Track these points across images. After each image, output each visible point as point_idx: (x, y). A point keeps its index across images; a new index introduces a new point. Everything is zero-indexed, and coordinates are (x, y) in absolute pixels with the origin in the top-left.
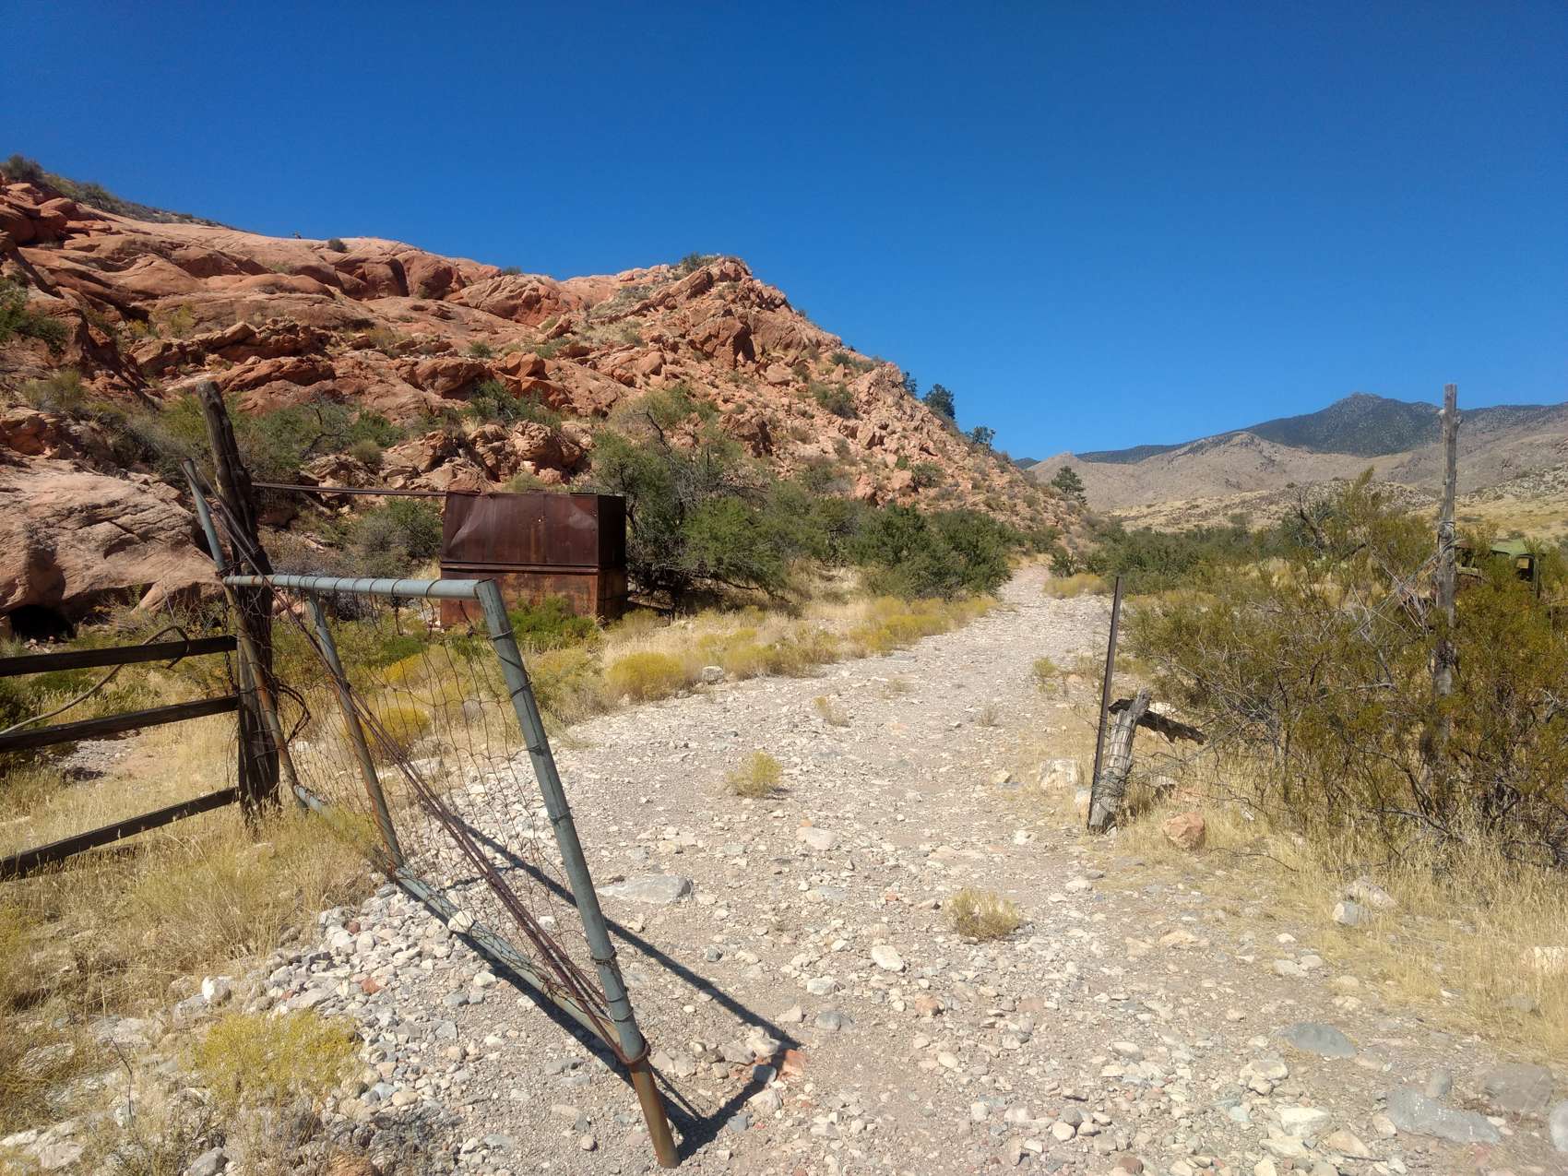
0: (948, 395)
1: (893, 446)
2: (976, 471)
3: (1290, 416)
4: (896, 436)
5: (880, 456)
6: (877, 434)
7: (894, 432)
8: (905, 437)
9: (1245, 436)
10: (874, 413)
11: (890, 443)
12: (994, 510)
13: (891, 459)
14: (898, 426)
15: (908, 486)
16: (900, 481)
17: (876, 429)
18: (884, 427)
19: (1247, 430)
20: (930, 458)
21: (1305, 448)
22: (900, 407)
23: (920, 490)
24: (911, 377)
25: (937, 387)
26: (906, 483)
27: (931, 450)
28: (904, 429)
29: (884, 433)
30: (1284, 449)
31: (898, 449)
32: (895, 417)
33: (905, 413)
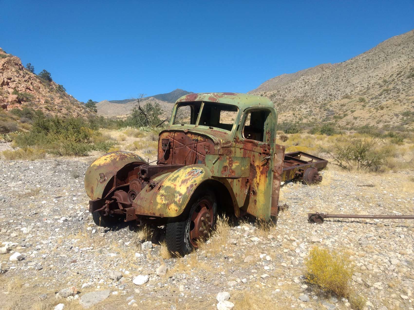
0: (49, 74)
1: (13, 86)
2: (49, 98)
3: (163, 94)
4: (15, 83)
5: (6, 89)
6: (6, 81)
7: (15, 81)
8: (19, 83)
9: (152, 98)
10: (5, 73)
11: (12, 85)
12: (49, 111)
13: (11, 90)
14: (17, 79)
15: (15, 101)
16: (11, 98)
17: (5, 79)
18: (10, 79)
19: (152, 96)
20: (30, 92)
21: (166, 102)
22: (18, 72)
23: (22, 102)
24: (31, 66)
25: (44, 71)
26: (14, 99)
27: (31, 89)
28: (19, 80)
29: (9, 81)
30: (161, 102)
31: (15, 87)
32: (16, 76)
33: (20, 75)
